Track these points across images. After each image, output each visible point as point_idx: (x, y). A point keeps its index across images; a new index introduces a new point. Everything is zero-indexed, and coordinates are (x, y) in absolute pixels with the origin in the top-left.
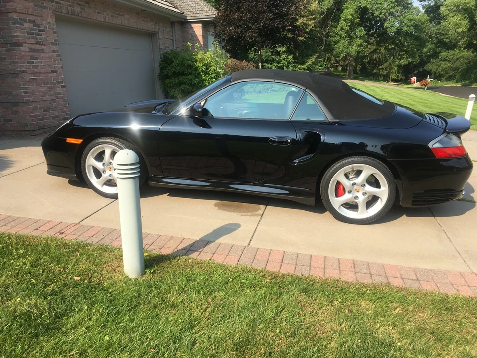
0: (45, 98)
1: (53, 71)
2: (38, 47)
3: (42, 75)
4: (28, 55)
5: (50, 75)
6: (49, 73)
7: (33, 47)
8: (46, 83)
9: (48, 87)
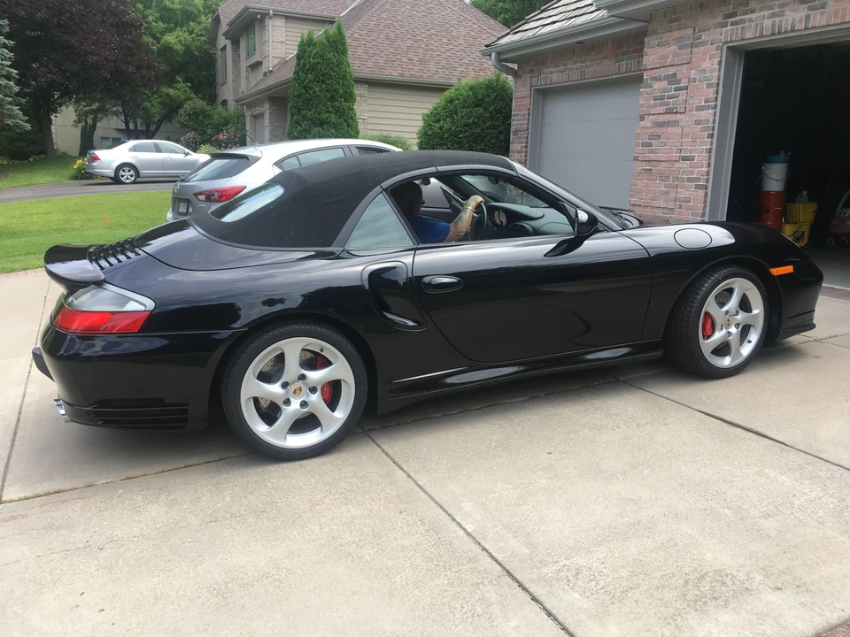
0: (656, 204)
1: (685, 159)
2: (669, 117)
3: (663, 164)
4: (646, 134)
5: (677, 165)
6: (676, 161)
7: (661, 119)
8: (664, 178)
9: (666, 186)
